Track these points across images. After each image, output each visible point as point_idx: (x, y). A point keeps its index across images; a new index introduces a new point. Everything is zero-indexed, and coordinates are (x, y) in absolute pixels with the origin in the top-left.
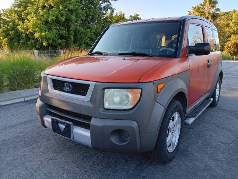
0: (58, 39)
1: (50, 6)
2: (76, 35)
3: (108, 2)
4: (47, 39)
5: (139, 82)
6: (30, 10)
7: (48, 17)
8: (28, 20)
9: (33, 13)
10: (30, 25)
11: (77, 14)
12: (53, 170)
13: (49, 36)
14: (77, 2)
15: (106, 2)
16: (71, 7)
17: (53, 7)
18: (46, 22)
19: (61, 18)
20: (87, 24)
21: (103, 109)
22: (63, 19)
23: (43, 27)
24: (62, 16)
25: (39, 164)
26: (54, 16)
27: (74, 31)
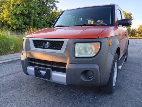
0: (23, 25)
1: (18, 4)
2: (35, 23)
3: (54, 3)
4: (16, 25)
5: (99, 38)
6: (4, 7)
7: (17, 11)
8: (3, 13)
9: (6, 8)
10: (5, 16)
11: (35, 10)
12: (37, 103)
13: (17, 23)
14: (35, 2)
15: (52, 3)
16: (32, 5)
17: (20, 5)
18: (15, 14)
19: (25, 12)
20: (41, 16)
21: (74, 57)
22: (26, 12)
23: (14, 17)
24: (25, 11)
25: (26, 101)
26: (20, 10)
27: (33, 20)
